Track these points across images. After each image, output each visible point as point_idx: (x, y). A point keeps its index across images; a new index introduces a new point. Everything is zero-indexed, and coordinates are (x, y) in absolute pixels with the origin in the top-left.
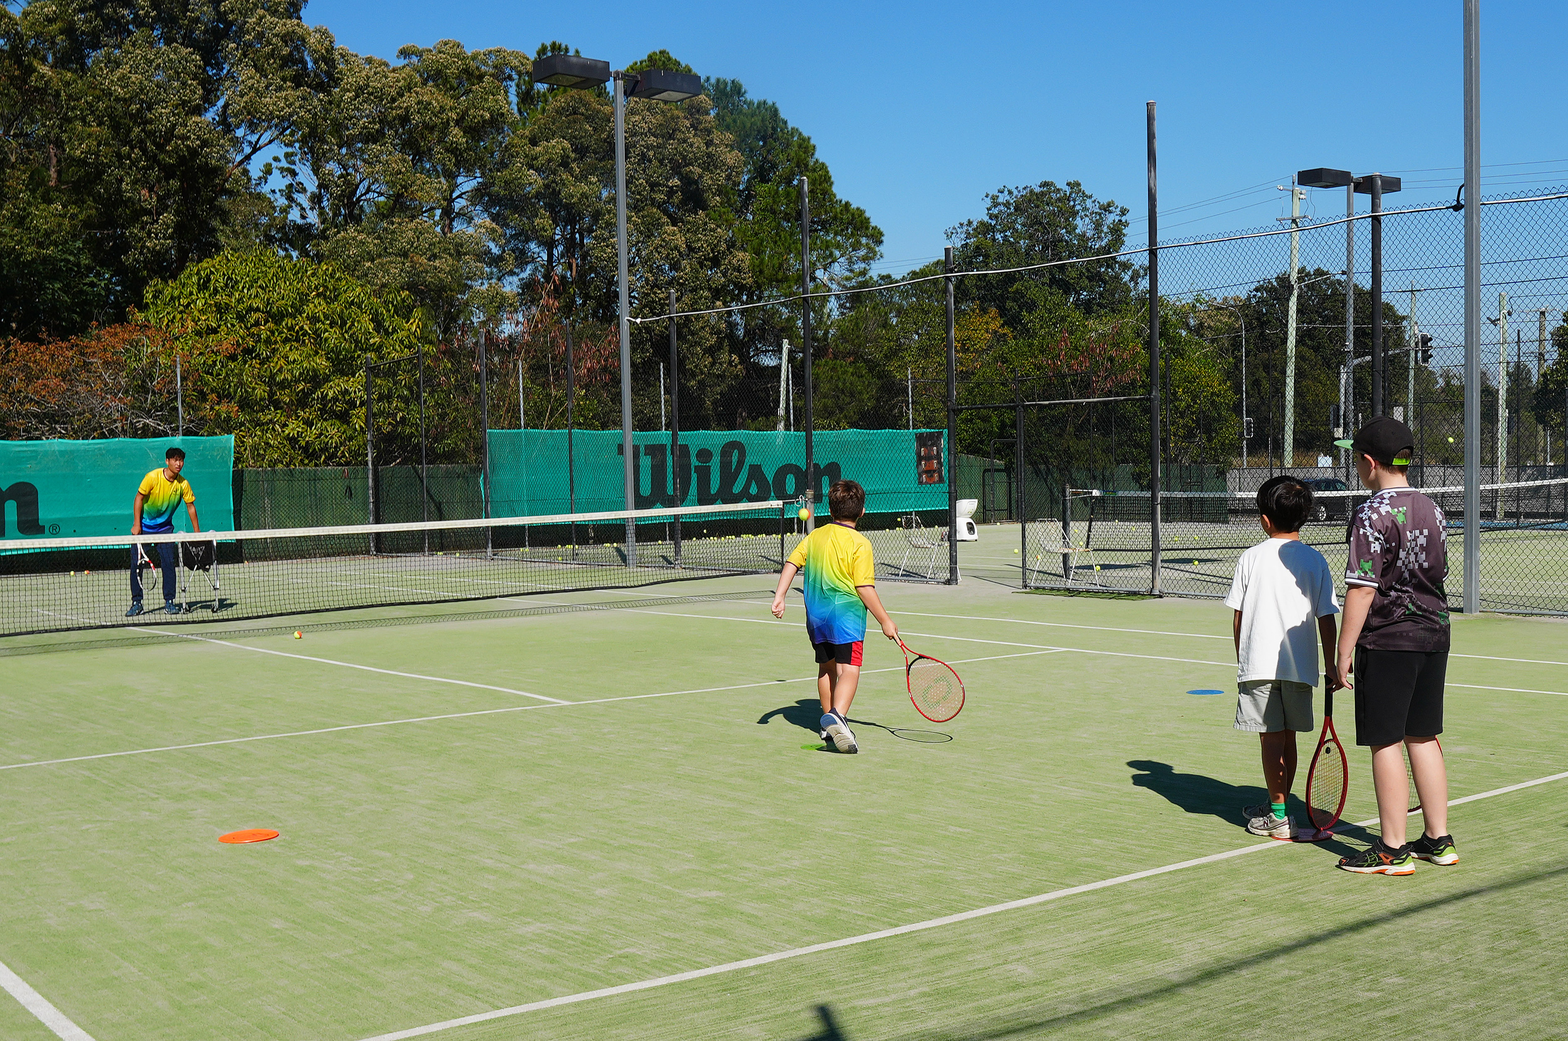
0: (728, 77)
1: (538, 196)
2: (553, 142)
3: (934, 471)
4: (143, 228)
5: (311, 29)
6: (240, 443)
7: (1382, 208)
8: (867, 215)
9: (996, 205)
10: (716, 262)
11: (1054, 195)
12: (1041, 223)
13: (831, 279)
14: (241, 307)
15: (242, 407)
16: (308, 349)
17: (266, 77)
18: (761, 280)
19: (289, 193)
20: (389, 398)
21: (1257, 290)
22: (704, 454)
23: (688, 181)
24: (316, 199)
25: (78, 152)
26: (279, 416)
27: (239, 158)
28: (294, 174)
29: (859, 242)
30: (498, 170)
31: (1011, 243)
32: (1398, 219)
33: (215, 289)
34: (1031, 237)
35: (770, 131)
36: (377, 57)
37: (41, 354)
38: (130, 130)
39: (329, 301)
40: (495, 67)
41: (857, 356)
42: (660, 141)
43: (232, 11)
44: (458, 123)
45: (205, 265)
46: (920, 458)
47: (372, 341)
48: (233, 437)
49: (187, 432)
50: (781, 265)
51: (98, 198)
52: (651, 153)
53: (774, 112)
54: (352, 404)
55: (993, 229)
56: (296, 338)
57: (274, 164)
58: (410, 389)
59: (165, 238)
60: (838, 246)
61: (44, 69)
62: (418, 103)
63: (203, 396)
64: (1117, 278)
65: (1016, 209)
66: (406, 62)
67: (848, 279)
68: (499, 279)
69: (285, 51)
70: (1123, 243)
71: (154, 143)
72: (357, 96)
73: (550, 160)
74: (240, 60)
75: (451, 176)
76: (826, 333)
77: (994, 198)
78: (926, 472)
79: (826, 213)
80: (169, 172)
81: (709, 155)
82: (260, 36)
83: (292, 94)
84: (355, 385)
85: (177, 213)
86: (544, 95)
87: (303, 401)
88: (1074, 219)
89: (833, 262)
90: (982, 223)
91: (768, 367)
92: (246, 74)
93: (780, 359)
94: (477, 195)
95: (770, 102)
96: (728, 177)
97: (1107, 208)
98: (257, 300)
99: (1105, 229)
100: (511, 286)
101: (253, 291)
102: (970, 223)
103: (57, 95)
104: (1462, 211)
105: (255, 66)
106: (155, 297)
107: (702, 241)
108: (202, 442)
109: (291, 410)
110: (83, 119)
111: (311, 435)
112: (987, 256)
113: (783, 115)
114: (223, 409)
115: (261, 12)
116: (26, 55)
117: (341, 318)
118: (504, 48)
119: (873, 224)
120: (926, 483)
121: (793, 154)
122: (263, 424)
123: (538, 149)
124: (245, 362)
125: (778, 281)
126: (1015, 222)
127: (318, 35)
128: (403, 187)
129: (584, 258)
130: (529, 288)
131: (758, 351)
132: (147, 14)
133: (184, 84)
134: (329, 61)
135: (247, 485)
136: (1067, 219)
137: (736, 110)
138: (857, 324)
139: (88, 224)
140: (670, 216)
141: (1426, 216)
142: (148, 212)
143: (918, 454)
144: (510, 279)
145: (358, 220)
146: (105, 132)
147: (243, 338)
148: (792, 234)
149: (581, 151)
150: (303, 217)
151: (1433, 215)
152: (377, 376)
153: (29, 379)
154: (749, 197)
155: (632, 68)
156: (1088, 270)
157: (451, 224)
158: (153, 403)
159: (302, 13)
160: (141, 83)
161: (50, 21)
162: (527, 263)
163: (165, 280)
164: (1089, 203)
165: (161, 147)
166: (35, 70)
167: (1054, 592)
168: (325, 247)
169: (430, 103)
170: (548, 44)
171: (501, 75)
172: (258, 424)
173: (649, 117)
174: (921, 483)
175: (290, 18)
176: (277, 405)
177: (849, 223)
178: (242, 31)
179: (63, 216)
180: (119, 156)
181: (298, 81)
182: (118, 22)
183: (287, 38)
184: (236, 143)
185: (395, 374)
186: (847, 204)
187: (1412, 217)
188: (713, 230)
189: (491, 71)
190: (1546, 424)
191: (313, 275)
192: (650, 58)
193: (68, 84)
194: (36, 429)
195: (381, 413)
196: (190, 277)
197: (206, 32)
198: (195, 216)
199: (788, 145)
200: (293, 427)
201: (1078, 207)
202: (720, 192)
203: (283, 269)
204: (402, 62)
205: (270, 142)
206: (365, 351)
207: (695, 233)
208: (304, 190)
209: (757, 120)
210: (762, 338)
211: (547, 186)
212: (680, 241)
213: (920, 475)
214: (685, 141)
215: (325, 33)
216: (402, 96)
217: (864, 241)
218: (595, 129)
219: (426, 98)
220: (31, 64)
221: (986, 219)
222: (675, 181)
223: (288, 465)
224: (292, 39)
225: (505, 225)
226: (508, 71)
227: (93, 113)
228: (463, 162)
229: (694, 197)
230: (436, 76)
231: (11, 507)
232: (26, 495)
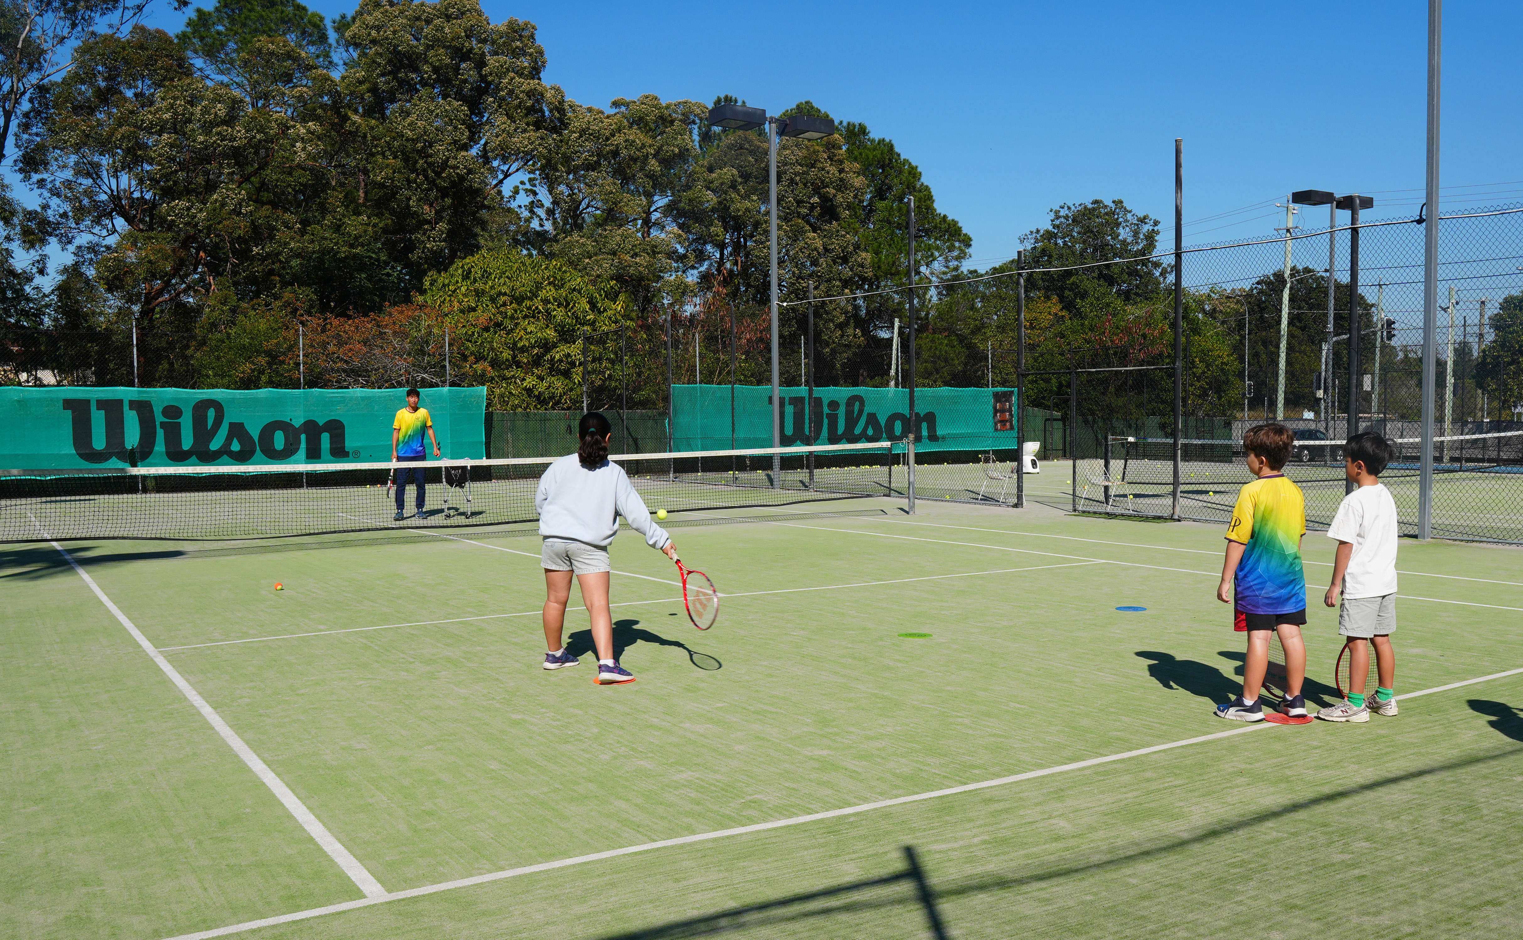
0: (856, 120)
1: (713, 210)
2: (725, 170)
3: (1007, 421)
4: (424, 234)
5: (548, 87)
6: (491, 392)
7: (1360, 221)
8: (960, 225)
9: (1058, 217)
10: (845, 260)
11: (1102, 210)
12: (1092, 232)
13: (932, 273)
14: (493, 292)
15: (492, 366)
16: (541, 323)
17: (515, 122)
18: (880, 273)
19: (531, 208)
20: (600, 359)
21: (1258, 283)
22: (834, 405)
23: (825, 199)
24: (550, 212)
25: (379, 178)
26: (519, 373)
27: (495, 182)
28: (535, 194)
29: (953, 246)
30: (684, 191)
31: (1069, 247)
32: (1373, 230)
33: (475, 279)
34: (1084, 242)
35: (887, 161)
36: (595, 107)
37: (349, 326)
38: (416, 162)
39: (558, 288)
40: (683, 115)
41: (950, 330)
42: (805, 169)
43: (491, 74)
44: (654, 156)
45: (467, 261)
46: (996, 411)
47: (588, 317)
48: (485, 388)
49: (453, 384)
50: (894, 262)
51: (393, 212)
52: (798, 178)
53: (891, 147)
54: (573, 364)
55: (1055, 236)
56: (533, 315)
57: (521, 187)
58: (616, 354)
59: (440, 241)
60: (938, 248)
61: (356, 118)
62: (626, 141)
63: (465, 358)
64: (1150, 273)
65: (1073, 221)
66: (617, 110)
67: (944, 273)
68: (684, 272)
69: (529, 103)
70: (1155, 247)
71: (434, 171)
72: (581, 136)
73: (722, 184)
74: (496, 110)
75: (649, 195)
76: (927, 314)
77: (1057, 212)
78: (1001, 421)
79: (929, 223)
80: (444, 193)
81: (841, 180)
82: (511, 92)
83: (533, 134)
84: (575, 350)
85: (449, 222)
86: (719, 135)
87: (537, 362)
88: (1118, 228)
89: (934, 260)
90: (1047, 231)
91: (883, 339)
92: (500, 120)
93: (893, 333)
94: (668, 210)
95: (887, 140)
96: (855, 197)
97: (1143, 220)
98: (505, 287)
99: (1141, 236)
100: (692, 277)
101: (502, 281)
102: (1038, 231)
103: (365, 136)
104: (1424, 224)
105: (507, 115)
106: (431, 284)
107: (835, 244)
108: (463, 391)
109: (528, 368)
110: (383, 154)
111: (542, 387)
112: (1050, 257)
113: (897, 149)
114: (479, 367)
115: (512, 74)
116: (343, 107)
117: (566, 301)
118: (690, 100)
119: (964, 232)
120: (1000, 430)
121: (904, 179)
122: (508, 379)
123: (714, 175)
124: (496, 333)
125: (891, 274)
126: (1072, 230)
127: (553, 92)
128: (614, 203)
129: (747, 256)
130: (705, 278)
131: (876, 327)
132: (430, 77)
133: (456, 128)
134: (561, 110)
135: (495, 423)
136: (1112, 229)
137: (862, 146)
138: (951, 307)
139: (385, 231)
140: (811, 225)
141: (1395, 227)
142: (428, 222)
143: (995, 408)
144: (692, 272)
145: (580, 228)
146: (399, 163)
147: (494, 315)
148: (902, 239)
149: (746, 177)
150: (541, 225)
151: (1400, 227)
152: (591, 344)
153: (340, 344)
154: (871, 211)
155: (784, 114)
156: (1128, 268)
157: (649, 231)
158: (428, 362)
159: (542, 75)
160: (424, 127)
161: (361, 82)
162: (705, 260)
163: (439, 272)
164: (1129, 216)
165: (438, 174)
166: (349, 119)
167: (1097, 515)
168: (556, 248)
169: (634, 141)
170: (722, 96)
171: (688, 119)
172: (504, 378)
173: (797, 152)
174: (996, 430)
175: (533, 78)
176: (518, 365)
177: (946, 231)
178: (498, 89)
179: (368, 225)
180: (409, 181)
181: (538, 126)
182: (408, 83)
183: (530, 94)
184: (493, 171)
185: (605, 343)
186: (945, 217)
187: (1383, 229)
188: (844, 236)
189: (680, 117)
190: (1483, 388)
191: (546, 268)
192: (798, 107)
193: (372, 128)
194: (345, 380)
195: (594, 371)
196: (456, 270)
197: (471, 90)
198: (463, 224)
199: (901, 172)
200: (530, 381)
201: (1121, 220)
202: (849, 207)
203: (524, 264)
204: (614, 111)
205: (517, 170)
206: (583, 325)
207: (830, 238)
208: (542, 206)
209: (878, 153)
210: (880, 317)
211: (720, 203)
212: (819, 244)
213: (996, 424)
214: (823, 169)
215: (558, 90)
216: (614, 136)
217: (957, 244)
218: (756, 160)
219: (631, 137)
220: (346, 114)
221: (1050, 228)
222: (816, 199)
223: (525, 409)
224: (534, 94)
225: (689, 232)
226: (692, 117)
227: (390, 149)
228: (658, 184)
229: (829, 211)
230: (639, 121)
231: (325, 438)
232: (336, 429)
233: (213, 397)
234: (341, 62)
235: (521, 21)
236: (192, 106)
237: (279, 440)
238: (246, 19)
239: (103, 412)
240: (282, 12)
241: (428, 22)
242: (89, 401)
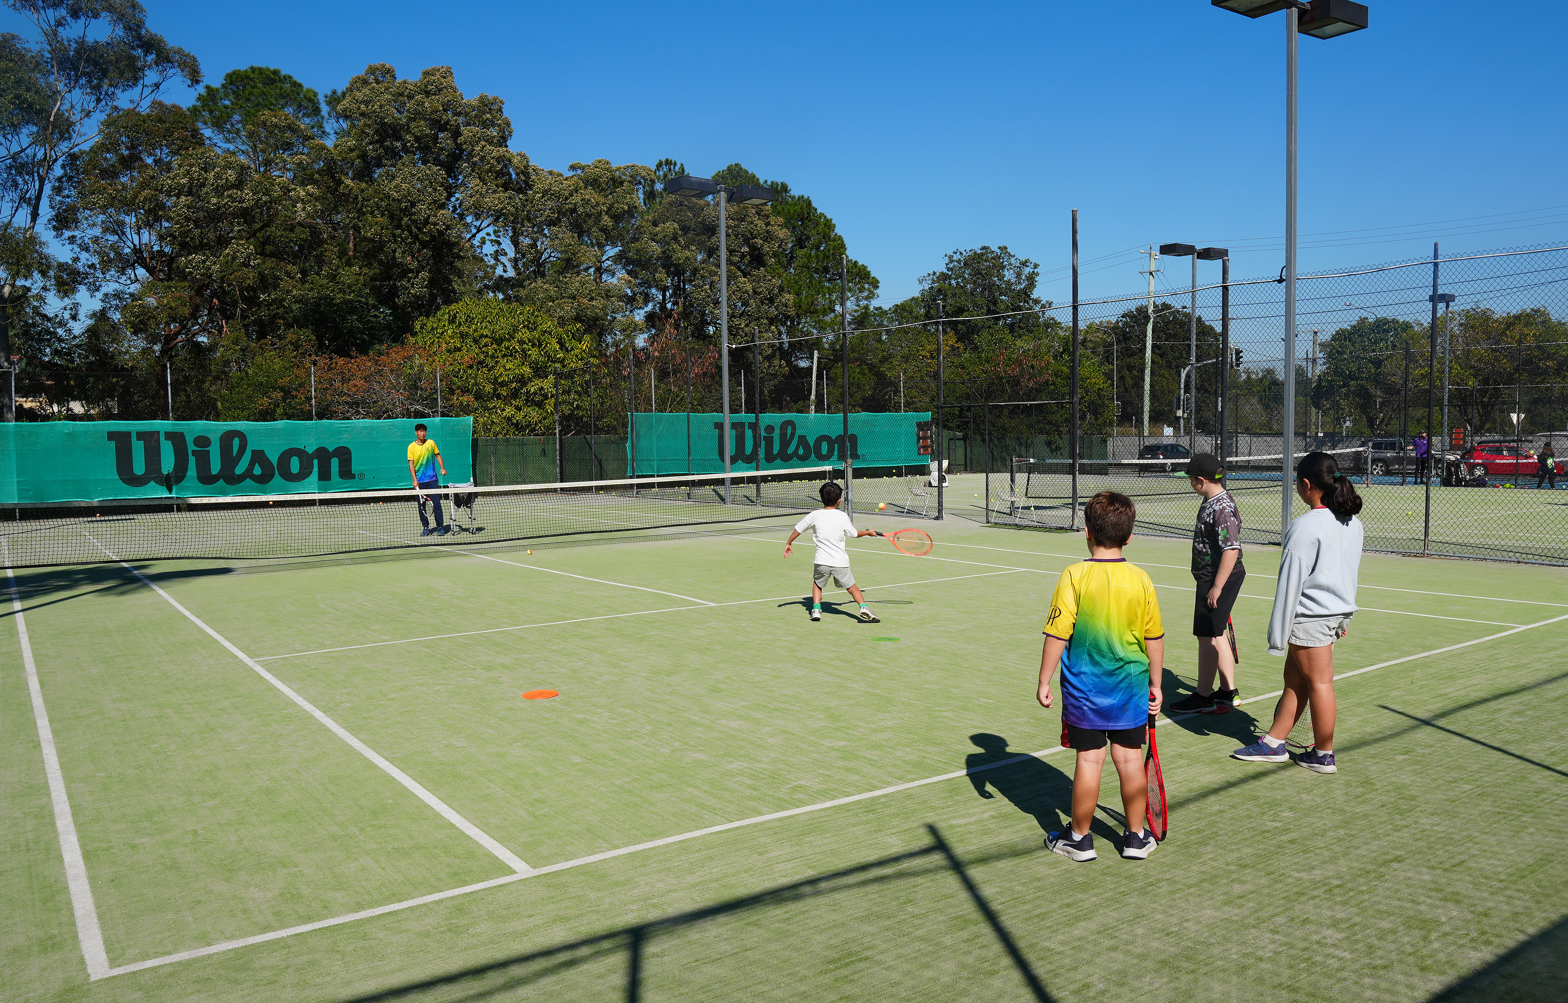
0: (779, 180)
1: (658, 259)
2: (668, 224)
3: (928, 446)
4: (409, 281)
5: (515, 154)
6: (476, 421)
8: (869, 269)
9: (951, 261)
10: (771, 301)
11: (989, 255)
12: (981, 274)
14: (476, 334)
15: (476, 399)
16: (518, 361)
17: (486, 184)
18: (800, 312)
19: (496, 256)
20: (568, 392)
21: (1123, 317)
22: (770, 429)
23: (753, 248)
24: (515, 261)
25: (368, 234)
26: (499, 403)
27: (468, 236)
28: (499, 243)
29: (863, 287)
30: (632, 243)
31: (962, 287)
34: (974, 283)
35: (806, 215)
36: (555, 170)
37: (353, 365)
38: (401, 219)
39: (531, 330)
40: (631, 177)
41: (862, 361)
42: (736, 223)
43: (465, 143)
45: (453, 307)
47: (558, 356)
48: (472, 418)
49: (443, 415)
50: (813, 302)
51: (381, 262)
53: (809, 203)
54: (546, 397)
55: (950, 277)
56: (511, 354)
57: (487, 238)
58: (582, 387)
59: (422, 287)
60: (850, 290)
61: (348, 182)
62: (582, 200)
63: (452, 392)
64: (1031, 309)
65: (965, 264)
66: (574, 173)
67: (856, 311)
68: (631, 311)
69: (498, 168)
70: (1035, 286)
71: (417, 227)
72: (544, 196)
73: (665, 236)
74: (470, 174)
75: (601, 246)
77: (951, 257)
78: (924, 447)
81: (768, 232)
82: (482, 159)
83: (503, 195)
84: (547, 384)
85: (430, 271)
86: (661, 193)
87: (515, 394)
88: (1003, 271)
90: (942, 274)
91: (804, 368)
92: (474, 183)
93: (812, 362)
94: (618, 259)
95: (806, 197)
96: (780, 247)
97: (1025, 264)
98: (487, 330)
99: (1023, 277)
100: (639, 316)
101: (484, 324)
102: (934, 273)
103: (356, 197)
105: (479, 178)
106: (422, 328)
107: (763, 287)
108: (450, 421)
109: (506, 400)
110: (372, 213)
111: (519, 416)
112: (945, 296)
113: (814, 205)
114: (465, 399)
115: (483, 143)
116: (337, 173)
117: (539, 341)
118: (637, 164)
119: (872, 275)
121: (820, 230)
122: (490, 409)
123: (658, 229)
124: (478, 370)
125: (811, 313)
126: (964, 272)
127: (518, 157)
128: (573, 254)
129: (685, 298)
130: (650, 318)
131: (797, 358)
132: (412, 146)
133: (435, 189)
134: (526, 174)
135: (480, 449)
136: (998, 271)
137: (784, 202)
138: (862, 341)
139: (373, 279)
140: (742, 271)
142: (411, 271)
144: (638, 311)
145: (543, 275)
146: (384, 220)
147: (477, 355)
148: (820, 282)
149: (685, 229)
150: (505, 271)
152: (561, 378)
153: (343, 381)
154: (792, 258)
155: (717, 175)
156: (1012, 304)
157: (601, 276)
158: (421, 396)
159: (508, 143)
160: (408, 189)
161: (351, 150)
162: (649, 301)
163: (428, 316)
164: (1013, 260)
165: (420, 230)
166: (343, 182)
167: (1007, 527)
168: (523, 293)
169: (589, 200)
170: (663, 160)
171: (635, 180)
172: (486, 409)
175: (501, 146)
176: (499, 397)
177: (858, 276)
178: (471, 155)
179: (360, 274)
180: (394, 236)
181: (506, 187)
182: (393, 150)
183: (499, 159)
184: (467, 226)
185: (573, 377)
186: (856, 262)
188: (770, 280)
189: (628, 178)
190: (1317, 407)
191: (521, 313)
192: (729, 168)
193: (362, 191)
194: (348, 412)
195: (564, 402)
196: (443, 315)
197: (447, 156)
198: (440, 272)
199: (818, 224)
200: (509, 411)
201: (1005, 263)
202: (775, 255)
203: (501, 310)
204: (571, 173)
205: (488, 226)
206: (554, 362)
207: (758, 282)
208: (506, 254)
209: (798, 208)
210: (801, 350)
211: (664, 252)
212: (749, 287)
213: (919, 449)
214: (752, 223)
215: (523, 156)
216: (572, 196)
217: (866, 286)
218: (694, 215)
219: (587, 197)
220: (340, 179)
221: (945, 271)
222: (745, 249)
223: (505, 435)
224: (503, 160)
225: (636, 278)
226: (638, 178)
227: (378, 208)
228: (610, 237)
229: (757, 259)
230: (593, 182)
231: (335, 462)
232: (344, 454)
233: (238, 428)
234: (333, 132)
235: (490, 97)
236: (206, 172)
237: (295, 465)
238: (249, 94)
239: (142, 442)
240: (281, 88)
241: (410, 97)
242: (130, 433)
